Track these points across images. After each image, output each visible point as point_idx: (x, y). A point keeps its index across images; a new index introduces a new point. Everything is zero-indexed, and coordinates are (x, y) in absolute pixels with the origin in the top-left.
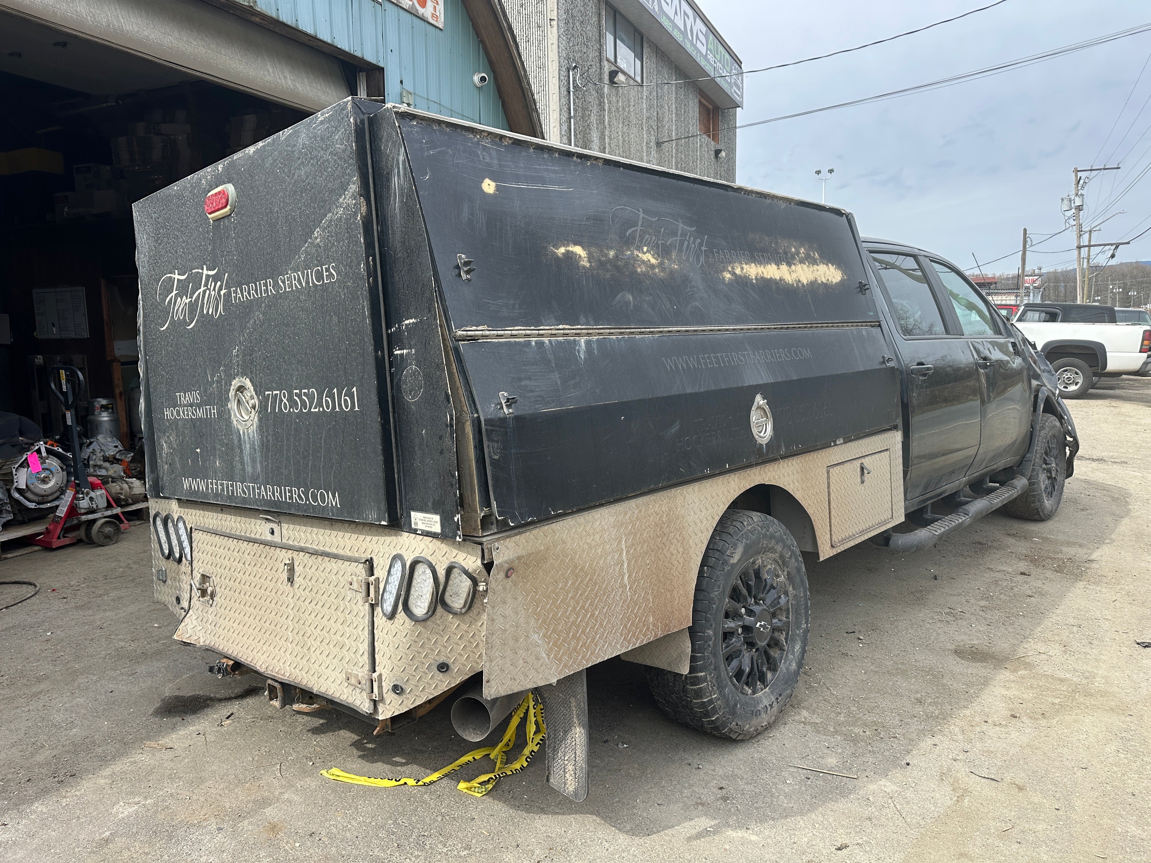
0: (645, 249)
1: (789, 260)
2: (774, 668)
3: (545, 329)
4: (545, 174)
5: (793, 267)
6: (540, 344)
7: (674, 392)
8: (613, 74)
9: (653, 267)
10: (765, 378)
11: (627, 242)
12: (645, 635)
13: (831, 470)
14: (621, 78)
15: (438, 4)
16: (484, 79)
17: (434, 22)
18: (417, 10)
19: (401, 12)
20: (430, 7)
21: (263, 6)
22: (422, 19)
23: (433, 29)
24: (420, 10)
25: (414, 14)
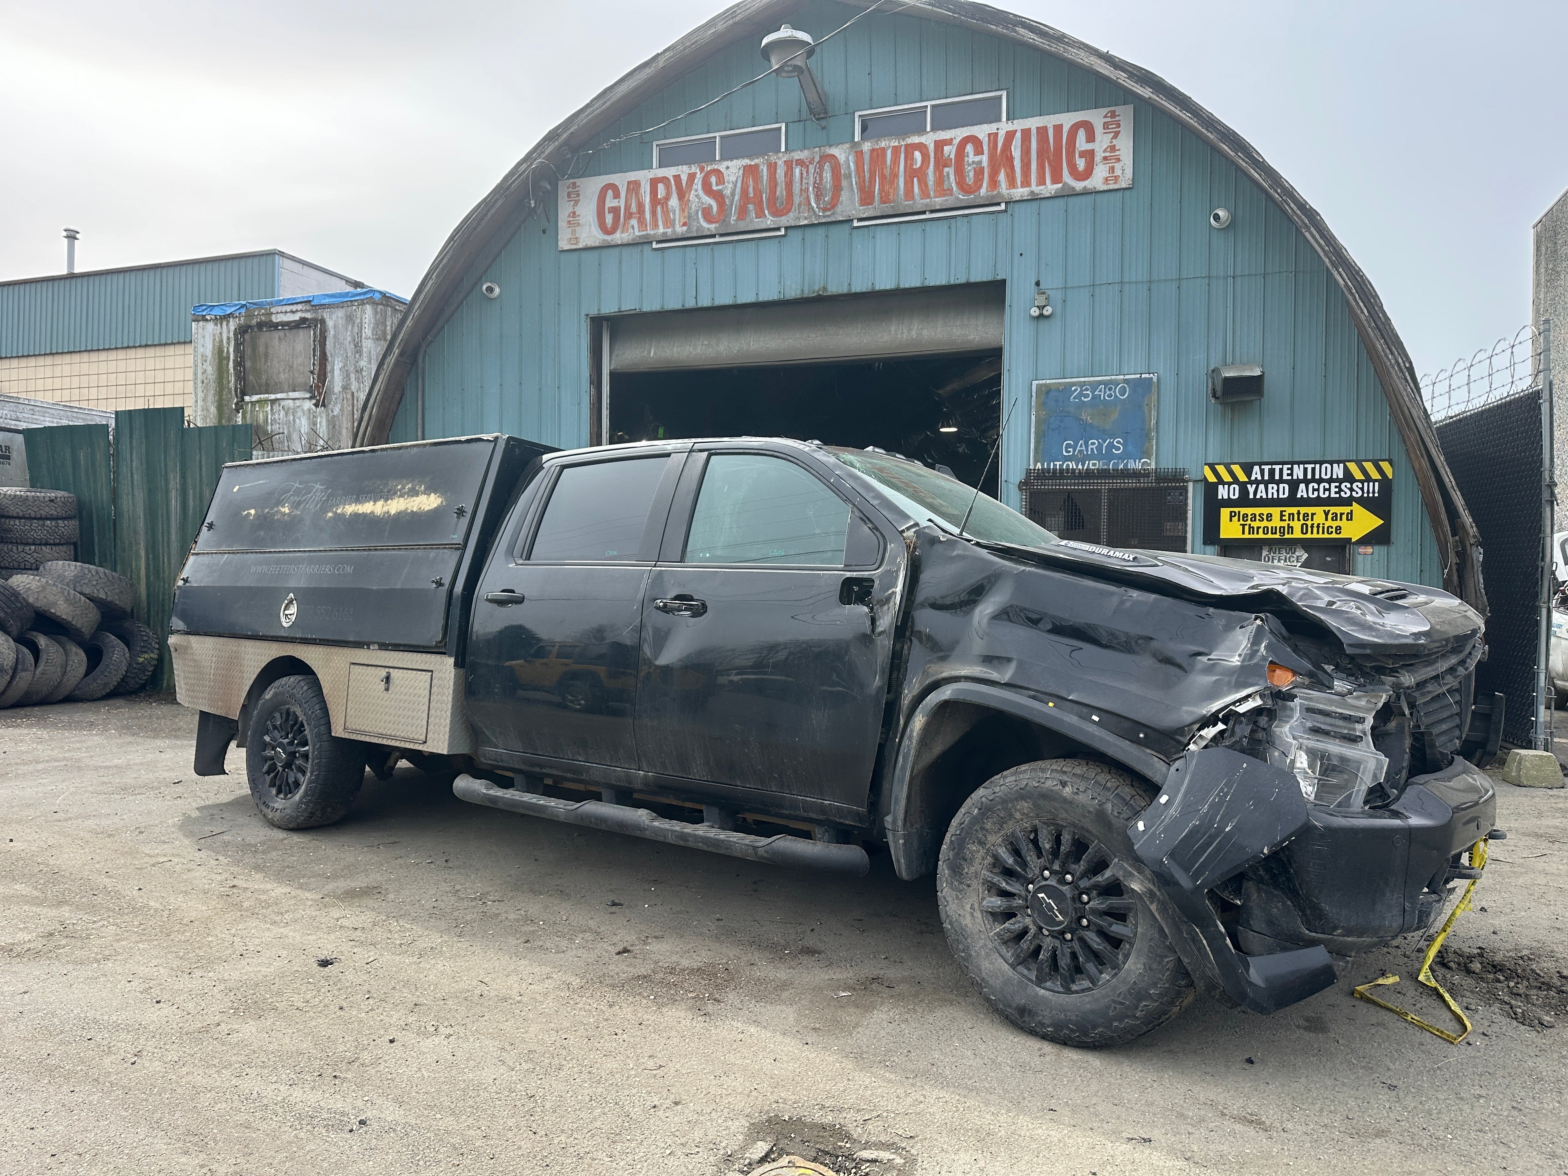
0: (287, 505)
1: (388, 496)
4: (262, 476)
5: (390, 501)
9: (285, 515)
11: (279, 503)
13: (352, 666)
15: (1118, 160)
16: (1217, 218)
17: (1112, 187)
18: (1073, 188)
19: (1044, 203)
20: (1100, 172)
21: (834, 288)
22: (1086, 193)
23: (1111, 196)
24: (1079, 186)
25: (1068, 194)
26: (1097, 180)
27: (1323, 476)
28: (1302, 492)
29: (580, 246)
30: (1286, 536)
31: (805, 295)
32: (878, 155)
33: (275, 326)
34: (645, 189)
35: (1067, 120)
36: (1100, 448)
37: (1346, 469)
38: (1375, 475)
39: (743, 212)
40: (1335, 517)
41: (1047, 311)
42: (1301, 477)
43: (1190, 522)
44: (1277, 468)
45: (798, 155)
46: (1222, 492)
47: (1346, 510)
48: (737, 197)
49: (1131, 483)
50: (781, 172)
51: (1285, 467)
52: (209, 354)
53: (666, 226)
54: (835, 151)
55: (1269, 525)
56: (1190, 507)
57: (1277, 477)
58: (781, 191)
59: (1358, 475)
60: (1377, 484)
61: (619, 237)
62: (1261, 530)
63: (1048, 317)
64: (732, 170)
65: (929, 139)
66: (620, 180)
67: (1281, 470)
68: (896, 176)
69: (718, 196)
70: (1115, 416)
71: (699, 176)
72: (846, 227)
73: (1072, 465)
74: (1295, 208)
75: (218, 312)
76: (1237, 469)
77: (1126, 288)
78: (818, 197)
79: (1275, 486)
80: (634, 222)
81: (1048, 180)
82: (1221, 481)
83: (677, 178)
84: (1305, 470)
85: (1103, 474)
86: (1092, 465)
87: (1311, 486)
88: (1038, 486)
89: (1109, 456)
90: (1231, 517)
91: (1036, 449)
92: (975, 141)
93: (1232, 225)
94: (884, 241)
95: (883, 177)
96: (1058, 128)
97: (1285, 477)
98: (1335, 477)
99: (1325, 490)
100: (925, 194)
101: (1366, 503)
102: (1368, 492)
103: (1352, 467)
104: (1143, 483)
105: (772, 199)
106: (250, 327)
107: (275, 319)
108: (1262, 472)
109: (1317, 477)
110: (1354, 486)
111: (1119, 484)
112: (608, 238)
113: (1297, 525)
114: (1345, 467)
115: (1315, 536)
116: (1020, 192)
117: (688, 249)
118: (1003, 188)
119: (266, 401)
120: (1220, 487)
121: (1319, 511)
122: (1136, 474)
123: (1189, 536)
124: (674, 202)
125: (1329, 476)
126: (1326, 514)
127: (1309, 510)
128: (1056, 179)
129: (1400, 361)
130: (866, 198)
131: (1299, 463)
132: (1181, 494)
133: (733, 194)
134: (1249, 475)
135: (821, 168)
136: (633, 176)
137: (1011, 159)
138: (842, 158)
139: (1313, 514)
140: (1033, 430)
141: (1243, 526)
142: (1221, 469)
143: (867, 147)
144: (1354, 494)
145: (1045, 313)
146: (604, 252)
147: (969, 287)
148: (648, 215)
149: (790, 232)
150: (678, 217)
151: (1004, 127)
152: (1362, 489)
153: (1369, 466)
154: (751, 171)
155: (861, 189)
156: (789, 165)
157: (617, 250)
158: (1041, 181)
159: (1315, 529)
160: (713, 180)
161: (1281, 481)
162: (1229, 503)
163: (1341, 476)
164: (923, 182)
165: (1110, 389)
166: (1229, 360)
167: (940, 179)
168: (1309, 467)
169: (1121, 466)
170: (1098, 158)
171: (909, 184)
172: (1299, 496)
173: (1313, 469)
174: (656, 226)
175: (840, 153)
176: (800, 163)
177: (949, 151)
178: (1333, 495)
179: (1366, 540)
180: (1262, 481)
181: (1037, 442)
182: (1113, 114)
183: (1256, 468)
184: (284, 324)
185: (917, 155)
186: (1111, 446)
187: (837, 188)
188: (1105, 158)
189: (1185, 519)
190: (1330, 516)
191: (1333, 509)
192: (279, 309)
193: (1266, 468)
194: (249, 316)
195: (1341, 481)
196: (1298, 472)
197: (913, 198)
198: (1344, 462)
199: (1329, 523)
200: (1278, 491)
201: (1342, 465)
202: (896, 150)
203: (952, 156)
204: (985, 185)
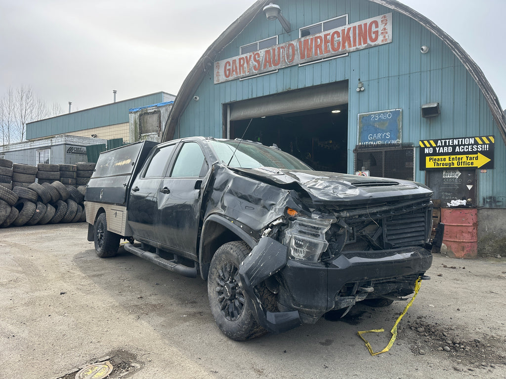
13: (111, 210)
15: (387, 33)
16: (422, 49)
17: (384, 43)
18: (371, 45)
19: (361, 51)
20: (380, 38)
21: (293, 87)
22: (375, 46)
23: (385, 46)
24: (373, 44)
25: (369, 47)
26: (379, 41)
27: (466, 143)
28: (457, 149)
29: (220, 82)
30: (451, 166)
31: (284, 91)
32: (306, 41)
33: (148, 114)
34: (238, 62)
35: (368, 21)
36: (381, 136)
37: (475, 140)
38: (487, 142)
39: (265, 66)
40: (471, 159)
41: (362, 89)
42: (457, 144)
43: (414, 162)
44: (447, 141)
45: (281, 45)
46: (426, 151)
47: (476, 156)
48: (264, 61)
49: (393, 149)
50: (276, 51)
51: (451, 140)
52: (133, 122)
53: (243, 73)
54: (293, 42)
55: (445, 162)
56: (414, 157)
57: (447, 144)
58: (276, 57)
59: (480, 142)
60: (488, 145)
61: (230, 78)
62: (441, 165)
63: (363, 91)
64: (262, 53)
65: (322, 34)
66: (230, 60)
67: (449, 142)
68: (312, 48)
69: (258, 62)
70: (387, 124)
71: (253, 56)
72: (297, 67)
73: (372, 143)
74: (449, 42)
75: (135, 110)
76: (432, 142)
77: (390, 79)
78: (288, 58)
79: (447, 148)
80: (234, 73)
81: (362, 44)
82: (426, 147)
83: (246, 57)
84: (459, 141)
85: (383, 146)
86: (379, 142)
87: (461, 147)
88: (360, 151)
89: (385, 139)
90: (430, 160)
91: (359, 138)
92: (337, 33)
93: (429, 52)
94: (309, 70)
95: (308, 49)
96: (365, 25)
97: (451, 144)
98: (470, 143)
99: (467, 148)
100: (321, 53)
101: (483, 153)
102: (484, 149)
103: (478, 139)
104: (397, 148)
105: (274, 60)
106: (142, 114)
107: (149, 111)
108: (442, 142)
109: (463, 143)
110: (478, 146)
111: (388, 149)
112: (227, 79)
113: (455, 162)
114: (475, 139)
115: (463, 166)
116: (353, 49)
117: (250, 80)
118: (347, 48)
119: (146, 135)
120: (426, 149)
121: (464, 157)
122: (394, 145)
123: (414, 167)
124: (245, 65)
125: (468, 143)
126: (467, 157)
127: (460, 156)
128: (365, 42)
129: (492, 96)
130: (303, 57)
131: (456, 139)
132: (411, 152)
133: (262, 60)
134: (437, 144)
135: (289, 48)
136: (234, 58)
137: (349, 37)
138: (295, 44)
139: (462, 158)
140: (358, 131)
141: (435, 163)
142: (426, 142)
143: (303, 39)
144: (478, 149)
145: (362, 90)
146: (226, 83)
147: (336, 83)
148: (238, 70)
149: (280, 71)
150: (246, 70)
151: (347, 26)
152: (482, 147)
153: (484, 139)
154: (268, 52)
155: (301, 54)
156: (279, 49)
157: (230, 82)
158: (360, 44)
159: (463, 164)
160: (257, 56)
161: (449, 146)
162: (429, 155)
163: (473, 143)
164: (321, 49)
165: (385, 115)
166: (428, 101)
167: (326, 47)
168: (460, 140)
169: (389, 143)
170: (379, 33)
171: (316, 50)
172: (456, 151)
173: (462, 141)
174: (240, 73)
175: (294, 43)
176: (282, 47)
177: (329, 37)
178: (470, 150)
179: (483, 167)
180: (442, 146)
181: (359, 136)
182: (385, 17)
183: (439, 141)
184: (150, 113)
185: (319, 40)
186: (386, 135)
187: (294, 54)
188: (382, 33)
189: (413, 161)
190: (469, 159)
191: (470, 156)
192: (149, 108)
193: (443, 141)
194: (142, 111)
195: (473, 145)
196: (456, 142)
197: (317, 55)
198: (474, 137)
199: (469, 161)
200: (448, 149)
201: (473, 139)
202: (312, 39)
203: (330, 39)
204: (341, 48)
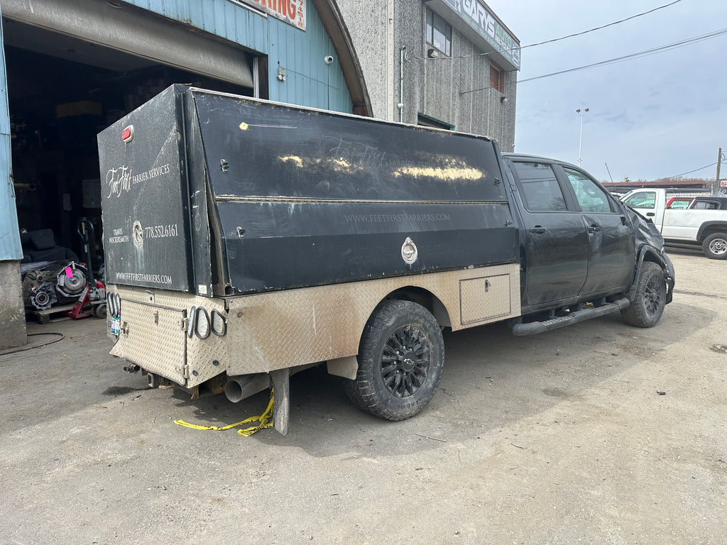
0: (341, 159)
1: (443, 165)
2: (418, 386)
3: (270, 198)
4: (280, 120)
5: (445, 170)
6: (265, 205)
7: (349, 232)
8: (430, 52)
9: (346, 168)
10: (415, 229)
11: (330, 155)
12: (326, 356)
13: (462, 282)
14: (435, 54)
15: (302, 16)
16: (330, 59)
17: (300, 27)
19: (280, 22)
20: (297, 18)
23: (300, 31)
24: (290, 20)
25: (286, 22)
26: (296, 21)
31: (180, 20)
77: (304, 78)
116: (273, 12)
118: (267, 5)
128: (284, 12)
145: (284, 79)
158: (280, 11)
170: (297, 11)
188: (299, 13)
